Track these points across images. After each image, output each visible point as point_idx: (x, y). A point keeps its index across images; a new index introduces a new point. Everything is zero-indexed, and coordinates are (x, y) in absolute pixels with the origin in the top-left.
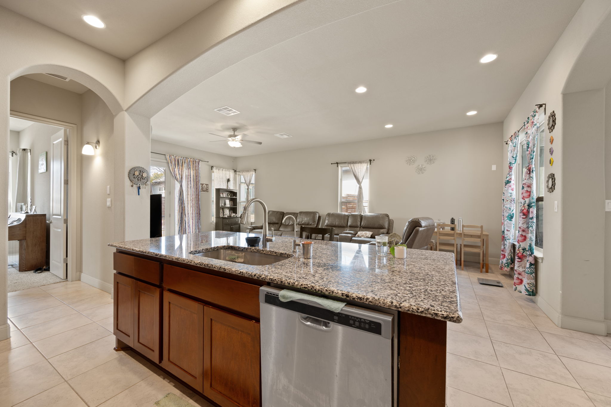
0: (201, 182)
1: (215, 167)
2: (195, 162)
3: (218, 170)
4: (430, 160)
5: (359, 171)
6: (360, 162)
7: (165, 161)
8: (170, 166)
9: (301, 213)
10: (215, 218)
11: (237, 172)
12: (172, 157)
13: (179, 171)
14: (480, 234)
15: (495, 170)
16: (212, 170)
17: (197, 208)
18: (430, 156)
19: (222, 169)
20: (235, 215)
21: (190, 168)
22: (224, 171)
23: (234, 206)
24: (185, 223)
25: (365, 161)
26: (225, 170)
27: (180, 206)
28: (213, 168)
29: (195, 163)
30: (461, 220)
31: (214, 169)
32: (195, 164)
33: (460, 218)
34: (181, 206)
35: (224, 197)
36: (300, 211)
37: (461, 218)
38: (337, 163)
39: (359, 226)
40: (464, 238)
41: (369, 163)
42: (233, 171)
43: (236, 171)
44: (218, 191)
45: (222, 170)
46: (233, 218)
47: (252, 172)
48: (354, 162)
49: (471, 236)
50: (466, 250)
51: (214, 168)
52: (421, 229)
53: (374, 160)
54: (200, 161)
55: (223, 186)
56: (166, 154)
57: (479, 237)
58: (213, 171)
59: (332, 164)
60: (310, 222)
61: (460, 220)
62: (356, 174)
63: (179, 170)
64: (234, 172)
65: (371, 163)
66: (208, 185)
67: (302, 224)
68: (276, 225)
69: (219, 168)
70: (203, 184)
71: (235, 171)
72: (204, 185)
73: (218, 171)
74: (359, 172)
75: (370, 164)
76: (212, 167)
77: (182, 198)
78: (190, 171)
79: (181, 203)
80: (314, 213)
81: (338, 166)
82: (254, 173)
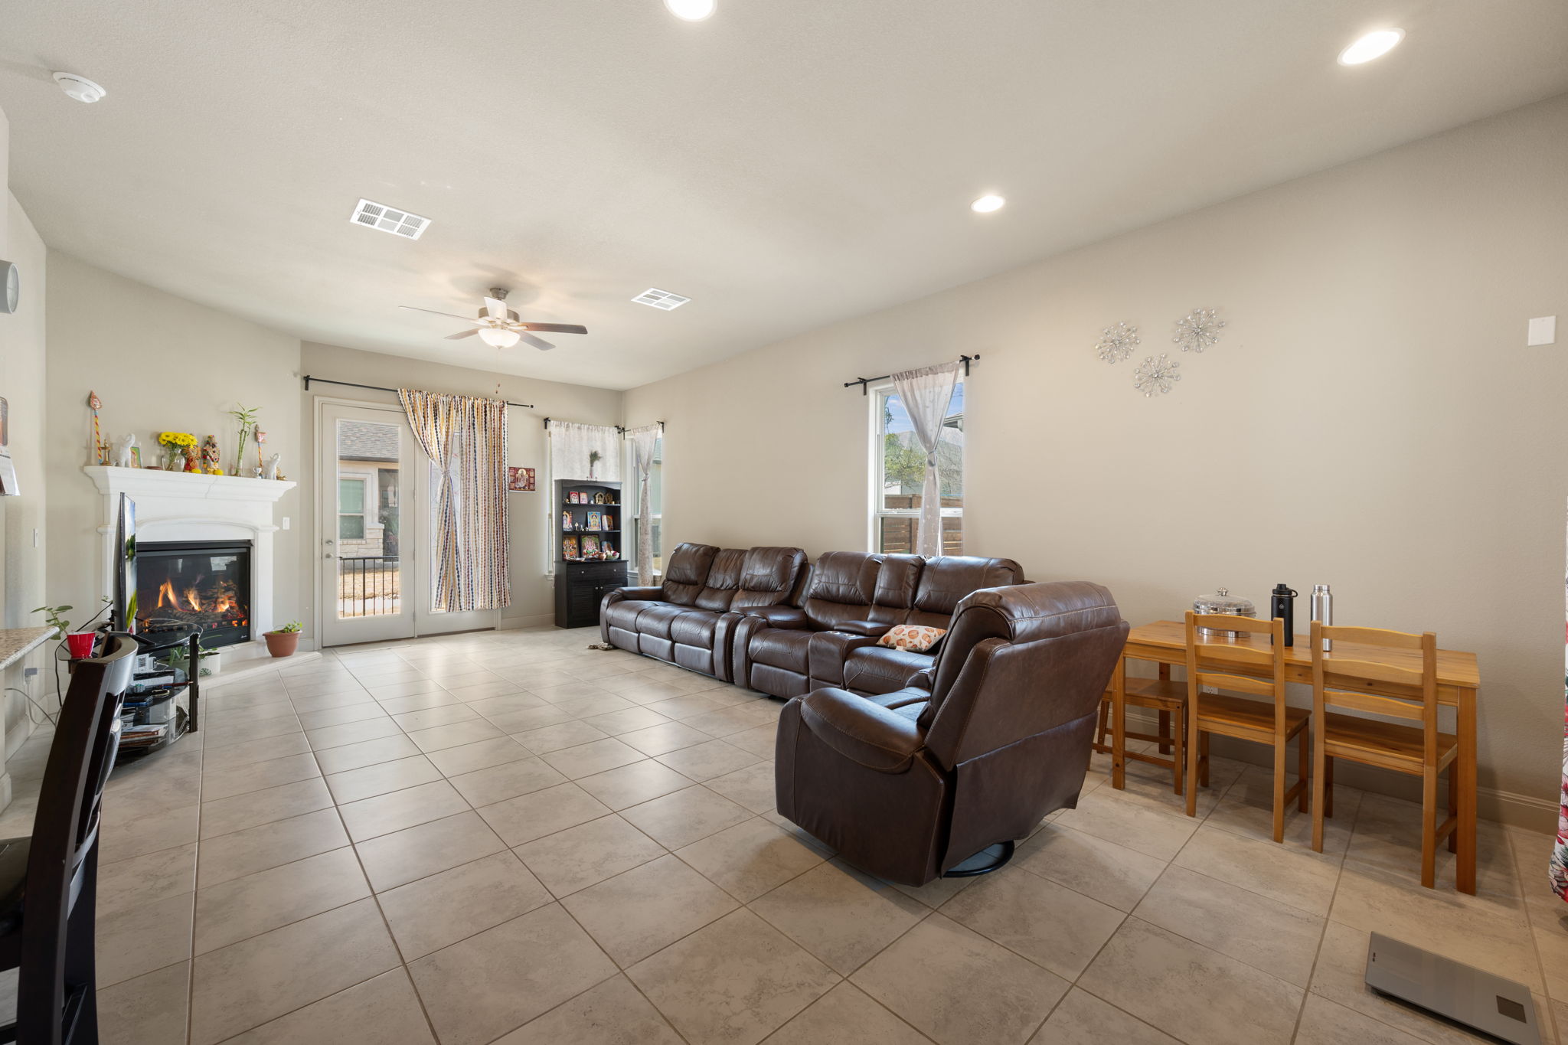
0: (509, 462)
1: (555, 420)
2: (491, 408)
3: (563, 429)
4: (1199, 332)
5: (927, 404)
6: (932, 370)
7: (399, 408)
8: (411, 422)
9: (754, 550)
10: (554, 564)
11: (626, 433)
12: (418, 394)
13: (439, 434)
14: (1417, 682)
15: (1550, 339)
16: (546, 428)
17: (495, 536)
18: (1196, 314)
19: (576, 425)
20: (614, 555)
21: (474, 425)
22: (584, 432)
23: (614, 529)
24: (458, 576)
25: (948, 364)
26: (588, 428)
27: (440, 529)
28: (548, 422)
29: (491, 411)
30: (1326, 597)
31: (552, 425)
32: (488, 413)
33: (1320, 590)
34: (442, 528)
35: (584, 505)
36: (754, 546)
37: (1325, 588)
38: (864, 382)
39: (909, 605)
40: (1328, 691)
41: (962, 371)
42: (616, 430)
43: (623, 429)
44: (566, 488)
45: (579, 428)
46: (608, 562)
47: (655, 431)
48: (911, 372)
49: (1370, 686)
50: (1339, 750)
51: (552, 422)
52: (1002, 650)
53: (977, 357)
54: (506, 405)
55: (580, 474)
56: (399, 390)
57: (1412, 692)
58: (548, 430)
59: (847, 385)
60: (771, 581)
61: (1319, 599)
62: (919, 413)
63: (438, 430)
64: (619, 433)
65: (970, 369)
66: (534, 470)
67: (753, 587)
68: (691, 587)
69: (566, 422)
70: (516, 470)
71: (621, 430)
72: (520, 472)
73: (567, 430)
74: (925, 407)
75: (967, 374)
76: (546, 420)
77: (445, 508)
78: (472, 434)
79: (443, 522)
80: (788, 553)
81: (865, 393)
82: (660, 431)
